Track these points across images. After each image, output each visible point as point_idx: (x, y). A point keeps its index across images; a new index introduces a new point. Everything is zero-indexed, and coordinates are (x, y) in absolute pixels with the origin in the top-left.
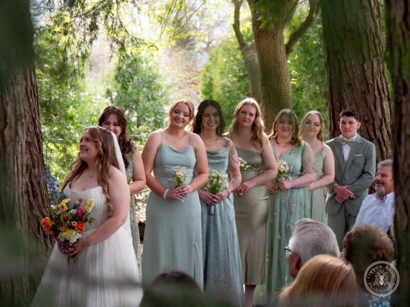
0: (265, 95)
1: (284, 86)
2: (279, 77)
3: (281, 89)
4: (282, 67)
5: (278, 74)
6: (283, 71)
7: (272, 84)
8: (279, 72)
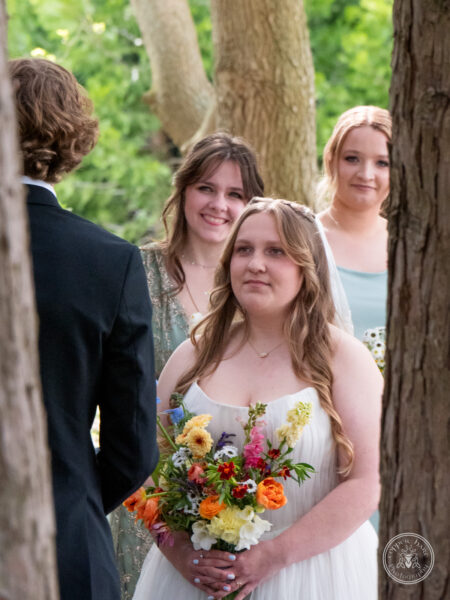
0: (230, 103)
1: (293, 74)
2: (276, 42)
3: (283, 84)
4: (287, 8)
5: (273, 34)
6: (291, 23)
7: (254, 66)
8: (279, 27)
